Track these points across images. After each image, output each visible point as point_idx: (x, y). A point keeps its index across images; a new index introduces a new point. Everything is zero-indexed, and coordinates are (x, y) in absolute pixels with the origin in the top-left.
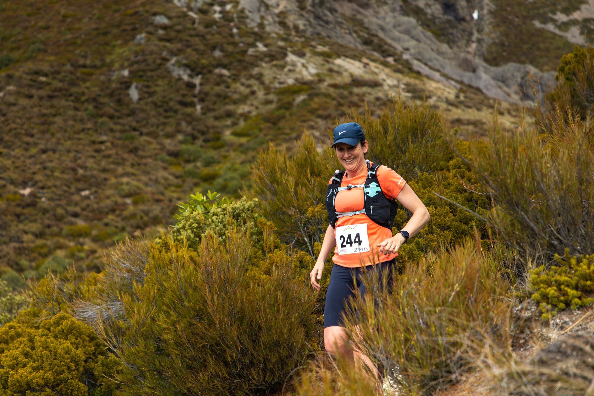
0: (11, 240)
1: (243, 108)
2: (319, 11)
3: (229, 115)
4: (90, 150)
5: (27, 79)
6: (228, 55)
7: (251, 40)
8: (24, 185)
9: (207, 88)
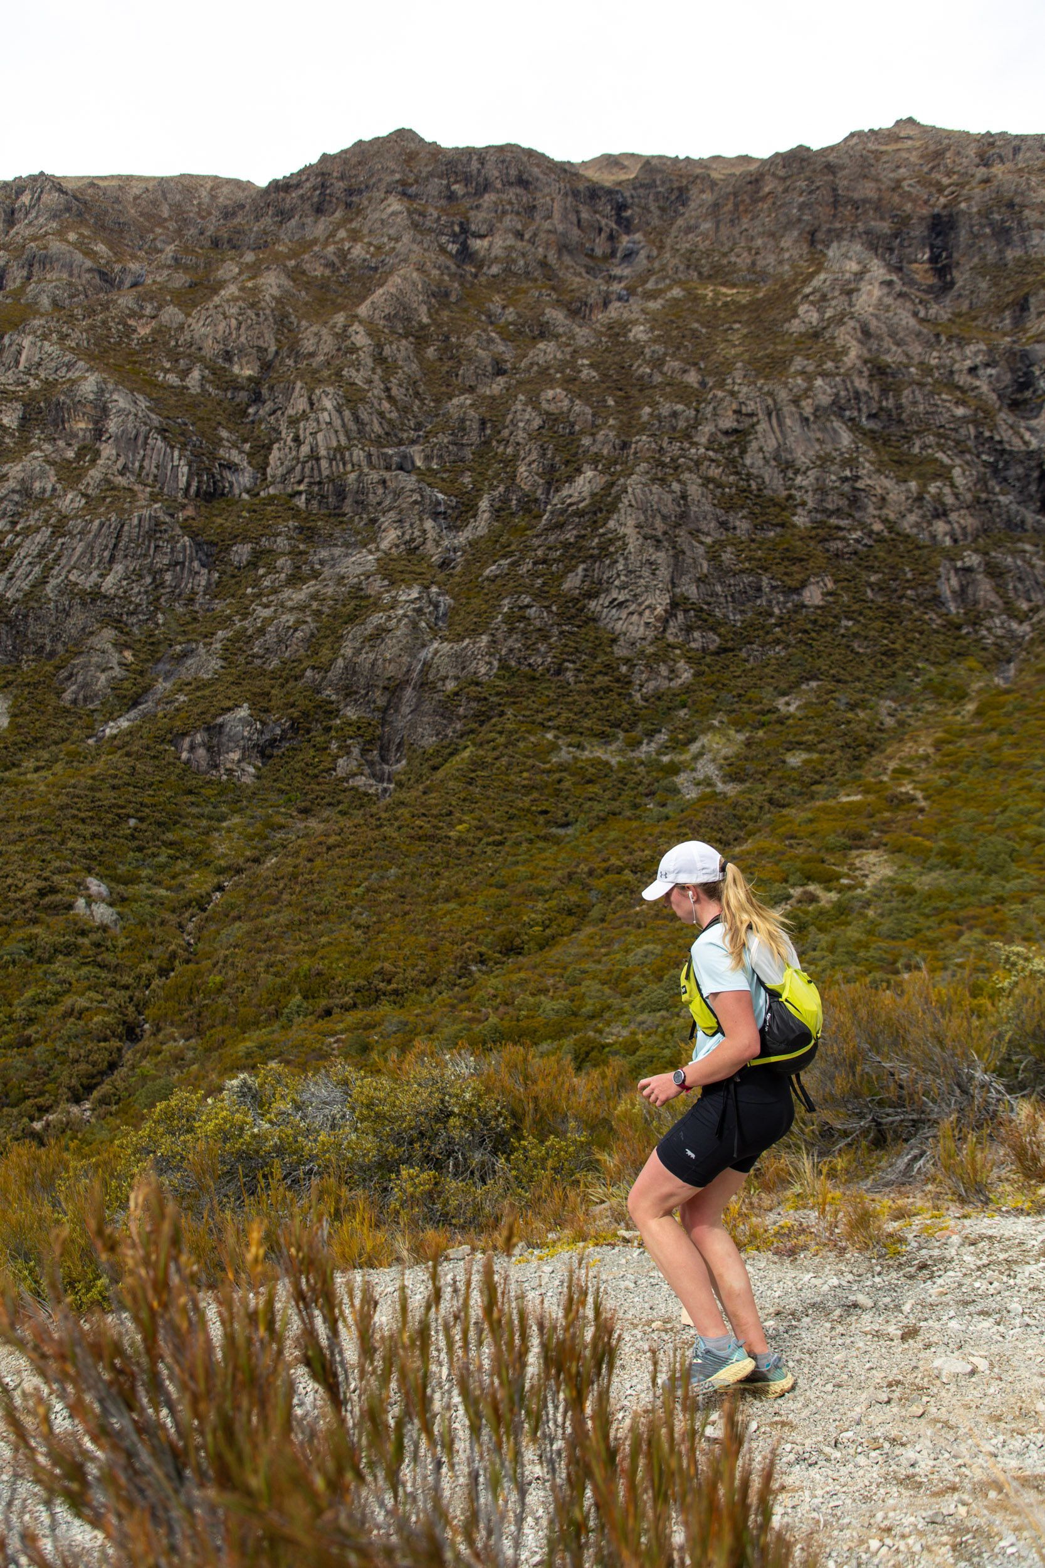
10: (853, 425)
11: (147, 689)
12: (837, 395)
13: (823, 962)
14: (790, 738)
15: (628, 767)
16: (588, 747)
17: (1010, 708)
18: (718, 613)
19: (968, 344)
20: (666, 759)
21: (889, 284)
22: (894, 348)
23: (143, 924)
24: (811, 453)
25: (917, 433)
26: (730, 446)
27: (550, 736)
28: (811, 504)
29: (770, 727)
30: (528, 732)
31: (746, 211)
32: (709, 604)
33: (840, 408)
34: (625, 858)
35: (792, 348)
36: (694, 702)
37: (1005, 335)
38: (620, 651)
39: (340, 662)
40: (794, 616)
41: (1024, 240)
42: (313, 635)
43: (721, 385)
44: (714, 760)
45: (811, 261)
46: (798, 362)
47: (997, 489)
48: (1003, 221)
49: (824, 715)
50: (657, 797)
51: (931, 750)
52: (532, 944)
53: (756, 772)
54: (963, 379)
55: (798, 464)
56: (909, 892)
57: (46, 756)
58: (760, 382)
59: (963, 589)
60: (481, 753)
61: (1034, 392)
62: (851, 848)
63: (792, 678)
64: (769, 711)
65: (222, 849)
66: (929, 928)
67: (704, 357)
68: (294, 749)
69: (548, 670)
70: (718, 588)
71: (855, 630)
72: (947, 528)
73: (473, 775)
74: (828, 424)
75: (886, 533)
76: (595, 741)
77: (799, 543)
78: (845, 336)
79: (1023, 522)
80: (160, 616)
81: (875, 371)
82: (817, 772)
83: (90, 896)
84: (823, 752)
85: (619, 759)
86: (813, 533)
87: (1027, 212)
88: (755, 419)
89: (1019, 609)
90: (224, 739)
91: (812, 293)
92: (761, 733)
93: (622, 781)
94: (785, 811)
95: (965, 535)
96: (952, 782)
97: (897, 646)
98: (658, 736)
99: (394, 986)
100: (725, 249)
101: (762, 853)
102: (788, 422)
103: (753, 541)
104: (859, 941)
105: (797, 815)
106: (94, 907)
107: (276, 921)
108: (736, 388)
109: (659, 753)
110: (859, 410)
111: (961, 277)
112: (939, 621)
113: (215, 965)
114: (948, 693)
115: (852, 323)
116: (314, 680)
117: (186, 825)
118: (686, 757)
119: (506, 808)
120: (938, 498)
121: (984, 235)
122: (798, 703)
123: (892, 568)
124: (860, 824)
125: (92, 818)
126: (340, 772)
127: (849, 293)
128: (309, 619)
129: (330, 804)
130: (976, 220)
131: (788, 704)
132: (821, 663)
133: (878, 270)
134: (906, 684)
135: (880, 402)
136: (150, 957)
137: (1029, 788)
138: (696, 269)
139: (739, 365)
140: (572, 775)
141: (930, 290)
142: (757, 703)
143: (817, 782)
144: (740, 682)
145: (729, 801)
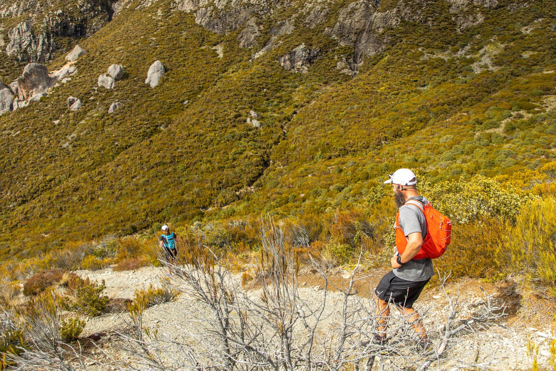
11: (269, 39)
13: (518, 143)
14: (525, 45)
15: (452, 61)
16: (436, 53)
20: (468, 57)
23: (269, 126)
27: (420, 49)
29: (517, 41)
30: (411, 48)
34: (446, 100)
36: (483, 32)
38: (452, 11)
39: (338, 24)
42: (328, 14)
44: (489, 57)
49: (543, 34)
50: (463, 73)
52: (405, 133)
53: (507, 61)
57: (236, 67)
60: (392, 58)
62: (543, 94)
63: (530, 18)
64: (517, 34)
65: (296, 98)
68: (321, 59)
69: (421, 21)
73: (388, 67)
76: (438, 51)
80: (272, 10)
82: (535, 61)
83: (251, 117)
84: (540, 51)
85: (448, 58)
90: (296, 57)
92: (512, 44)
93: (449, 67)
94: (518, 78)
98: (466, 47)
99: (353, 149)
101: (503, 97)
104: (536, 135)
105: (523, 80)
106: (253, 121)
107: (314, 125)
109: (466, 55)
113: (293, 141)
116: (329, 32)
117: (283, 90)
118: (478, 56)
119: (400, 80)
122: (531, 29)
124: (548, 84)
125: (251, 89)
126: (338, 68)
128: (326, 7)
129: (334, 80)
131: (527, 30)
132: (545, 10)
136: (272, 138)
140: (428, 65)
142: (512, 30)
143: (534, 65)
144: (505, 21)
145: (493, 74)
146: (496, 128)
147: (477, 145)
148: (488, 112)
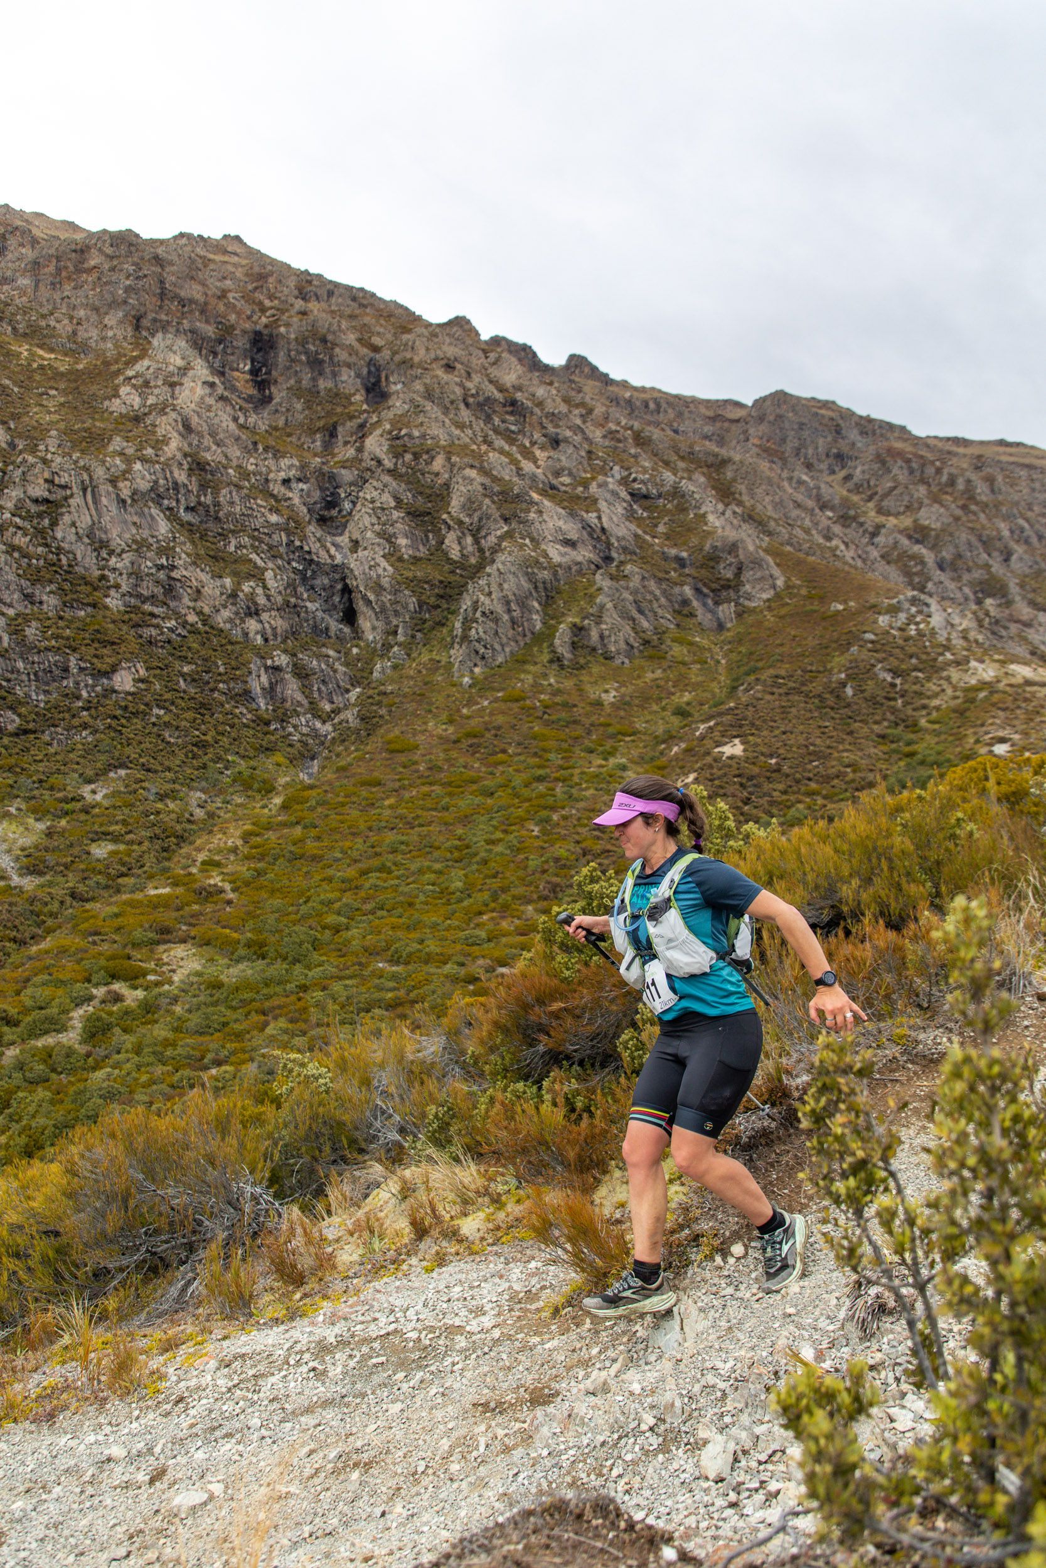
0: (765, 795)
1: (935, 702)
2: (995, 628)
3: (924, 707)
4: (817, 732)
5: (769, 681)
6: (922, 662)
7: (940, 650)
8: (771, 756)
9: (906, 687)
10: (171, 514)
12: (156, 482)
13: (128, 1065)
14: (96, 827)
17: (314, 803)
18: (19, 691)
19: (283, 457)
21: (212, 385)
22: (214, 447)
24: (127, 536)
25: (233, 532)
26: (40, 515)
28: (125, 588)
29: (74, 816)
31: (69, 278)
32: (9, 681)
33: (159, 496)
35: (111, 427)
37: (315, 455)
40: (102, 701)
41: (335, 375)
43: (33, 450)
44: (9, 851)
45: (137, 345)
46: (117, 443)
47: (305, 596)
48: (317, 353)
49: (132, 805)
51: (239, 842)
53: (58, 864)
54: (277, 489)
55: (113, 545)
56: (217, 985)
58: (75, 456)
59: (272, 687)
61: (340, 511)
62: (158, 943)
63: (99, 765)
64: (73, 799)
66: (236, 1020)
67: (15, 417)
70: (20, 665)
71: (166, 719)
72: (259, 627)
74: (146, 510)
75: (200, 625)
77: (111, 626)
78: (165, 425)
79: (327, 629)
81: (194, 466)
82: (123, 864)
84: (131, 843)
86: (126, 617)
87: (337, 350)
88: (68, 492)
89: (322, 710)
91: (135, 377)
92: (63, 822)
94: (88, 906)
95: (275, 635)
96: (260, 873)
97: (208, 738)
100: (45, 311)
101: (63, 951)
102: (104, 501)
103: (61, 618)
104: (166, 1039)
105: (100, 909)
108: (49, 456)
110: (178, 501)
111: (279, 394)
112: (249, 716)
114: (256, 786)
115: (174, 415)
120: (251, 597)
121: (300, 361)
122: (105, 791)
123: (205, 660)
124: (167, 917)
127: (172, 385)
130: (293, 346)
131: (94, 792)
132: (131, 752)
133: (201, 370)
134: (216, 776)
135: (198, 496)
137: (330, 880)
138: (10, 323)
139: (54, 433)
141: (249, 399)
142: (60, 790)
143: (122, 875)
144: (41, 767)
145: (25, 896)
146: (58, 1031)
147: (15, 1082)
148: (29, 991)
